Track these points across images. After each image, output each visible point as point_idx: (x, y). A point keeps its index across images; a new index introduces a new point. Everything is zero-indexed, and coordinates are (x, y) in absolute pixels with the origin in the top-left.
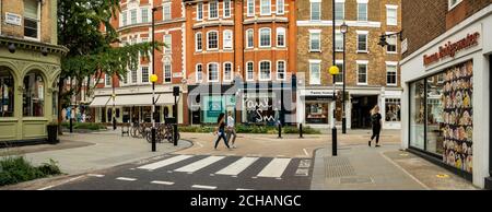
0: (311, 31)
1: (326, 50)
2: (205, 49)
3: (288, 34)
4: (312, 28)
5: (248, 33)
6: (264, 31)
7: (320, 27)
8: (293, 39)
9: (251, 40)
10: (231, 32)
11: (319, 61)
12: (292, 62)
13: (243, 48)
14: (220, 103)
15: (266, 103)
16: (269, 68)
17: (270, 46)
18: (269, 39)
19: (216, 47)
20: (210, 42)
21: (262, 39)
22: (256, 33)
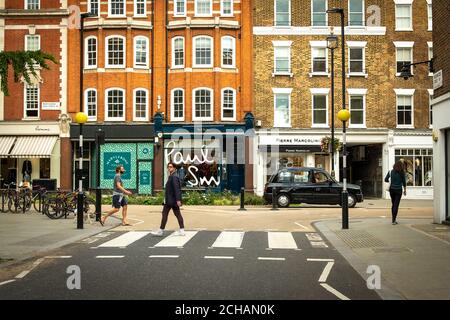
0: (276, 43)
1: (300, 73)
2: (103, 66)
3: (240, 47)
4: (277, 37)
5: (175, 44)
6: (201, 42)
7: (290, 37)
8: (246, 56)
9: (179, 54)
10: (147, 40)
11: (289, 91)
12: (246, 91)
13: (167, 67)
14: (127, 155)
15: (205, 157)
16: (208, 100)
17: (211, 65)
18: (209, 54)
19: (121, 62)
20: (110, 55)
21: (198, 54)
22: (189, 44)
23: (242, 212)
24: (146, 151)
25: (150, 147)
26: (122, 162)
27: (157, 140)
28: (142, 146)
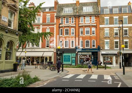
0: (105, 29)
1: (111, 36)
2: (64, 35)
3: (96, 30)
4: (106, 28)
5: (81, 30)
6: (86, 29)
7: (109, 28)
8: (98, 32)
9: (82, 32)
10: (74, 29)
11: (109, 40)
12: (98, 41)
13: (79, 35)
14: (69, 56)
15: (88, 57)
16: (89, 43)
17: (89, 35)
18: (89, 32)
19: (68, 34)
20: (66, 33)
21: (86, 32)
22: (84, 30)
23: (97, 70)
24: (74, 55)
25: (75, 54)
26: (68, 58)
27: (76, 52)
28: (73, 54)
